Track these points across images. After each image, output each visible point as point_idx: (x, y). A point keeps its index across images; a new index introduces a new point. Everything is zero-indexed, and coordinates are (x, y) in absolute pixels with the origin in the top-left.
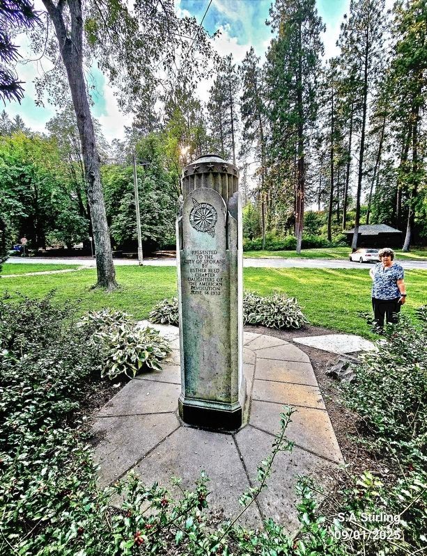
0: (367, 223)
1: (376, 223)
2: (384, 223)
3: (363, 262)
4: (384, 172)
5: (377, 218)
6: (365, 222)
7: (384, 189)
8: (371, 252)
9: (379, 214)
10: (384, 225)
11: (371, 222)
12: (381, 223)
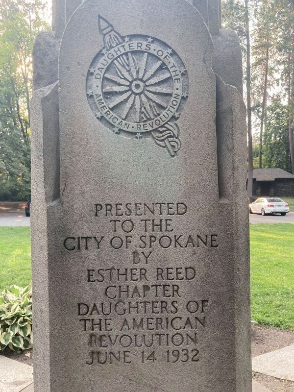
0: (261, 167)
1: (270, 167)
2: (278, 167)
3: (266, 214)
4: (272, 109)
5: (270, 162)
6: (258, 165)
7: (275, 128)
8: (273, 201)
9: (273, 156)
10: (279, 169)
11: (264, 166)
12: (276, 167)
